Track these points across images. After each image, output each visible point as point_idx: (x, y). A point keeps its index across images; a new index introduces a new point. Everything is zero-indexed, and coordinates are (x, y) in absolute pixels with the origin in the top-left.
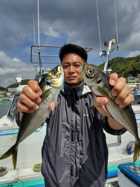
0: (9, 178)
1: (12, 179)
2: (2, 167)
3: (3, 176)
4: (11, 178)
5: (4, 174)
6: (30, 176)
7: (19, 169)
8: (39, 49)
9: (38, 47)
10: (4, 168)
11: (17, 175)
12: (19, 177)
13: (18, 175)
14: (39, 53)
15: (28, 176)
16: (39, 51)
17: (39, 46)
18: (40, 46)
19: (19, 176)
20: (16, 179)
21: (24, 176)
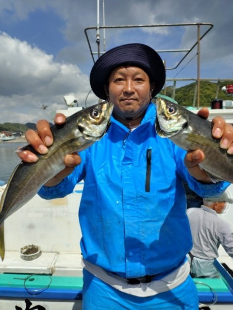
0: (40, 266)
1: (44, 268)
2: (32, 245)
3: (32, 260)
4: (42, 266)
5: (34, 258)
6: (73, 267)
7: (60, 253)
8: (98, 33)
9: (97, 30)
10: (36, 247)
11: (54, 262)
12: (55, 267)
13: (54, 264)
14: (97, 41)
15: (71, 268)
16: (98, 38)
17: (98, 27)
18: (100, 28)
19: (57, 264)
20: (49, 269)
21: (64, 266)
